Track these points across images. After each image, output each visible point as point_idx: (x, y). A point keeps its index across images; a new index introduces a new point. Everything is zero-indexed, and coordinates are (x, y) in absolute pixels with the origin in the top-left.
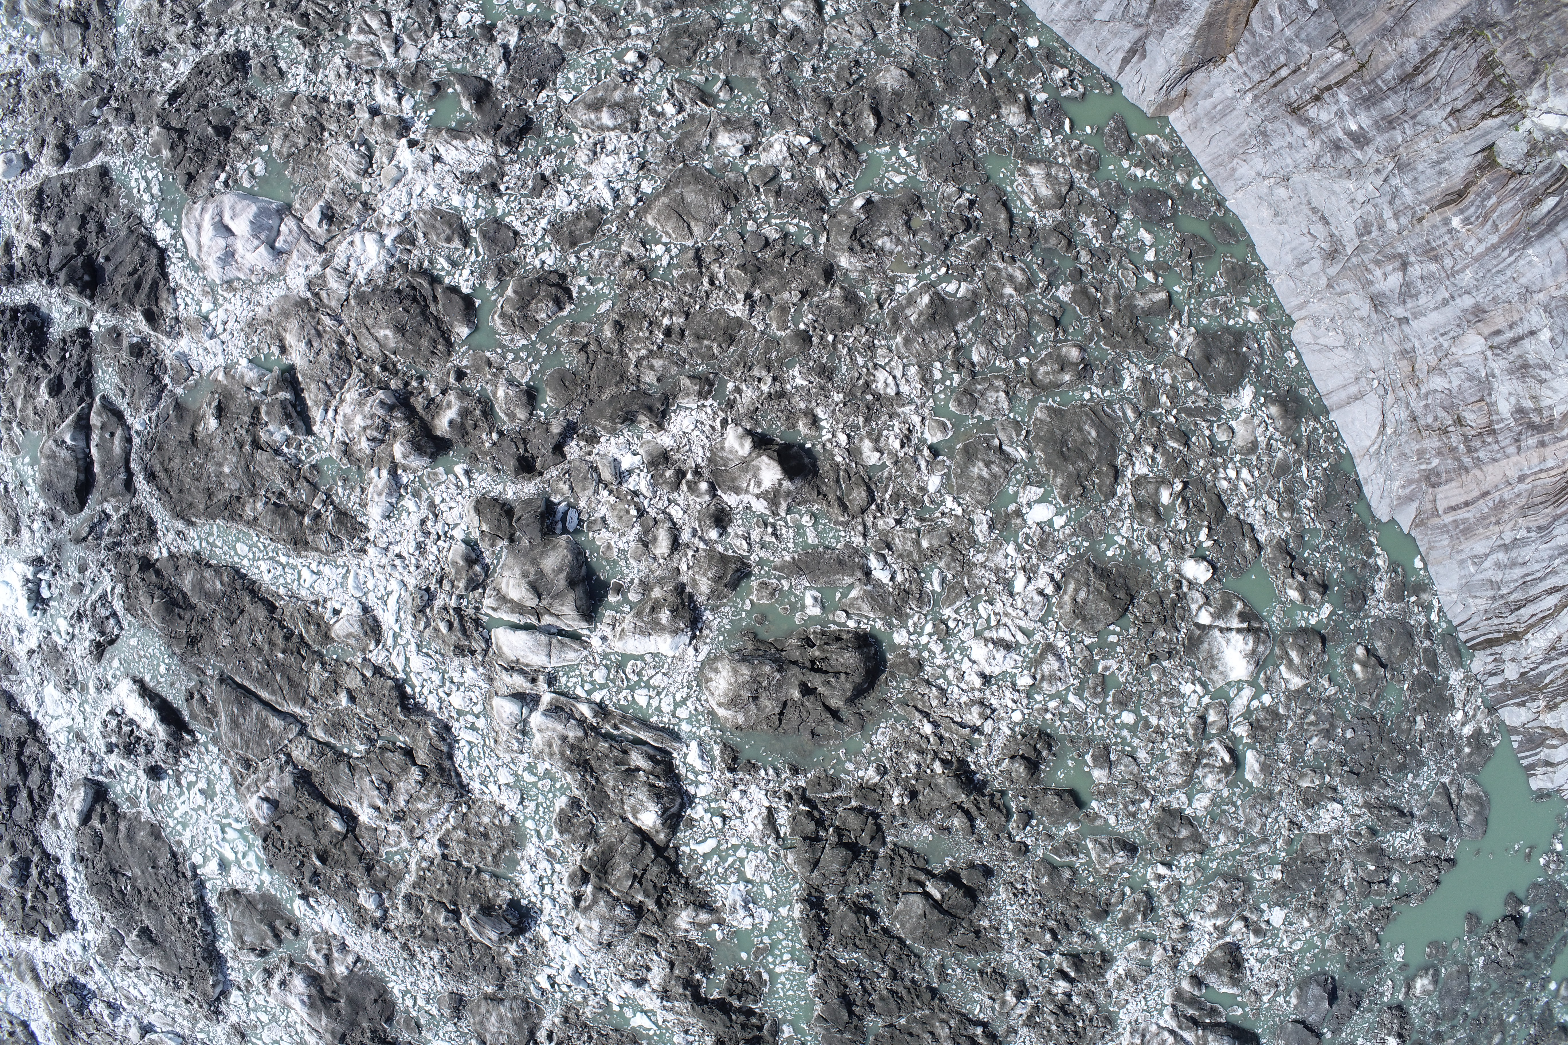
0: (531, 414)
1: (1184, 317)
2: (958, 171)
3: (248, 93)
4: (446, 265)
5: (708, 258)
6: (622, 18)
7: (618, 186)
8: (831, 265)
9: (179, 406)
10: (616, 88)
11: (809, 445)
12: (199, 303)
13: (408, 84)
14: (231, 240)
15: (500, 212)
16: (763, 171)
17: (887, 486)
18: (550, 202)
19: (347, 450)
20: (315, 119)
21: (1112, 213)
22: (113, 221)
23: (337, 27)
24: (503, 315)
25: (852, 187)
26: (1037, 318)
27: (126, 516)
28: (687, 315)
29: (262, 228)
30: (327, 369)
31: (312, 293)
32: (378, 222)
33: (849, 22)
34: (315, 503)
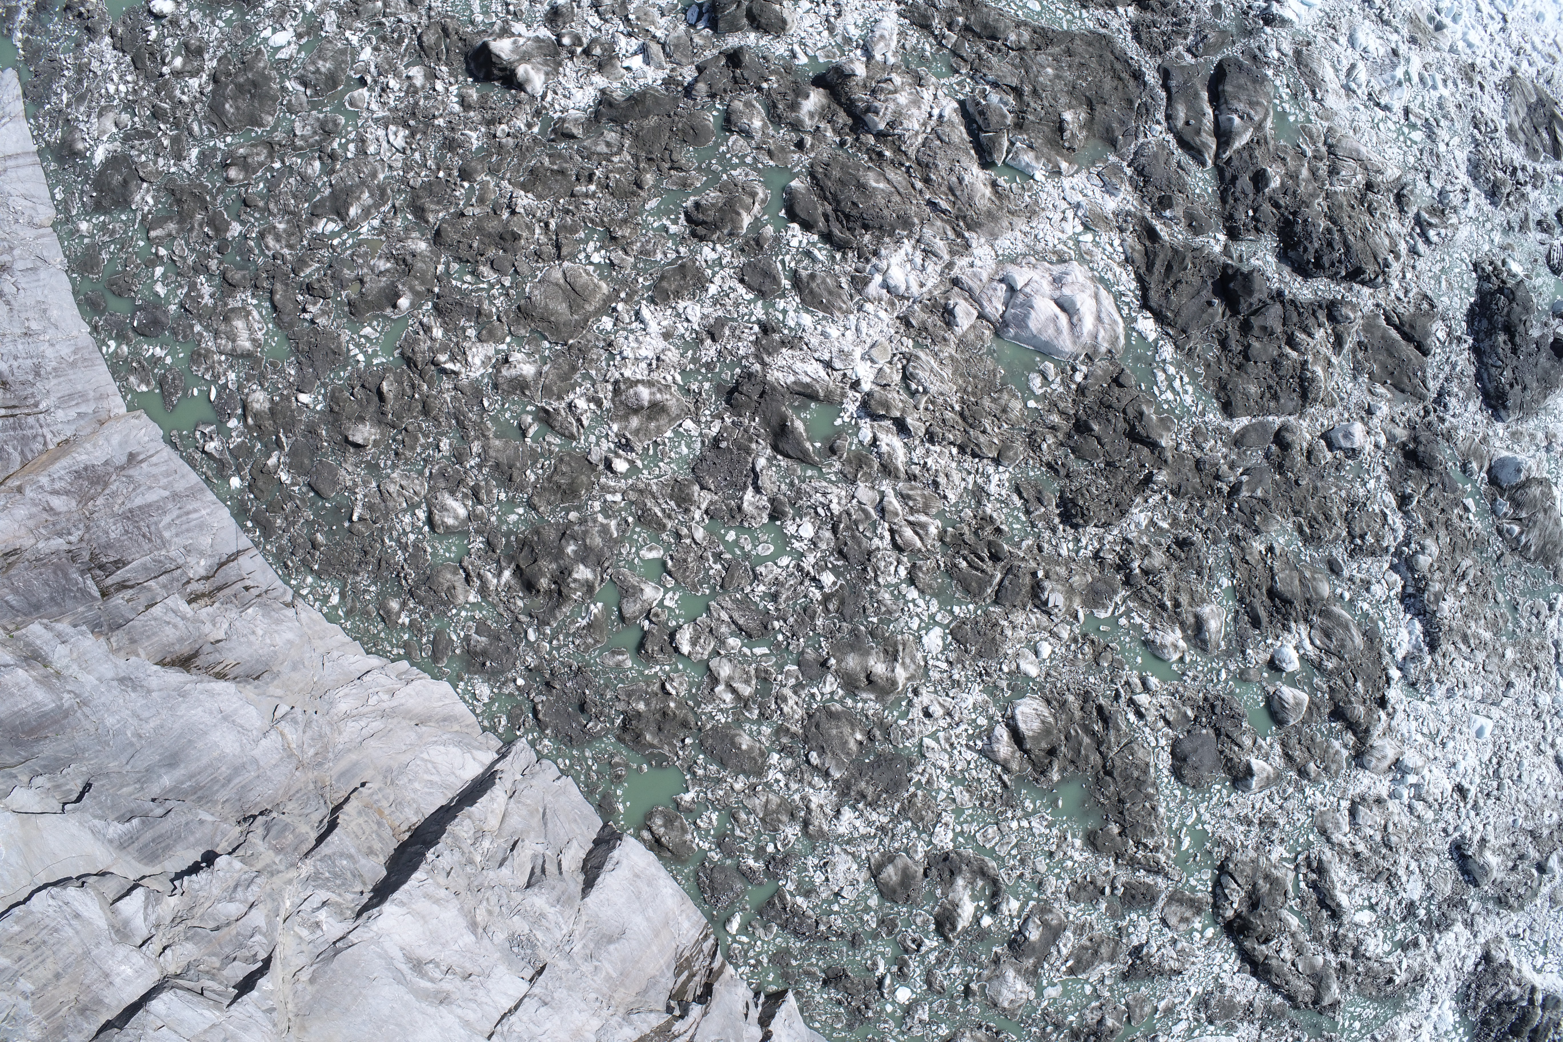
0: (728, 106)
1: (139, 218)
2: (314, 341)
3: (1056, 471)
4: (816, 252)
5: (551, 249)
6: (631, 514)
7: (636, 325)
8: (434, 243)
9: (1112, 143)
10: (637, 432)
11: (470, 80)
13: (866, 457)
14: (1057, 295)
15: (760, 304)
16: (493, 337)
17: (406, 50)
18: (706, 311)
19: (919, 81)
20: (970, 426)
21: (186, 310)
22: (1211, 352)
23: (954, 538)
24: (753, 195)
26: (261, 204)
27: (1167, 48)
28: (572, 195)
29: (1022, 305)
30: (940, 154)
31: (963, 237)
32: (893, 304)
33: (402, 499)
34: (953, 37)
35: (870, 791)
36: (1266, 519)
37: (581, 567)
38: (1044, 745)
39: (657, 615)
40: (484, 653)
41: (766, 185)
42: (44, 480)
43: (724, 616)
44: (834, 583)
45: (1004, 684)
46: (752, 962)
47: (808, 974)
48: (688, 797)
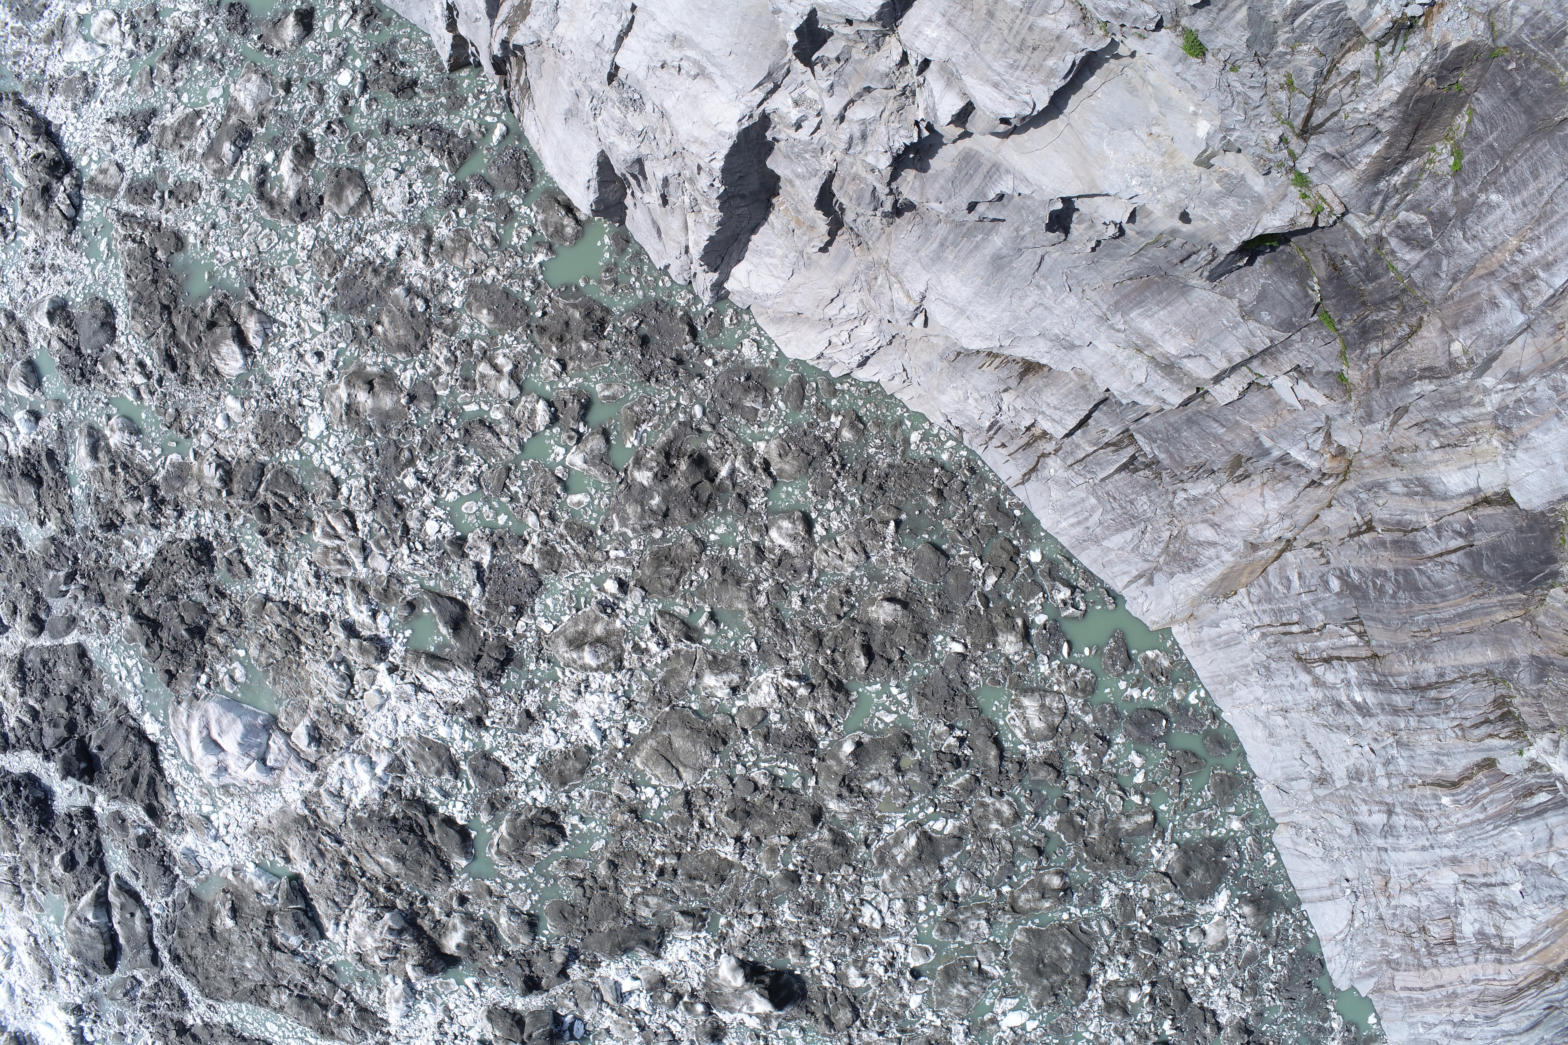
0: (534, 939)
1: (1168, 835)
2: (949, 708)
3: (217, 591)
5: (698, 801)
6: (600, 538)
7: (605, 725)
8: (820, 808)
9: (193, 897)
10: (597, 620)
11: (798, 972)
12: (198, 802)
14: (221, 756)
15: (487, 747)
16: (751, 713)
17: (871, 1004)
18: (537, 739)
19: (361, 958)
20: (290, 632)
21: (1103, 738)
22: (99, 704)
23: (301, 527)
24: (499, 853)
25: (841, 728)
26: (1021, 849)
27: (157, 985)
28: (679, 856)
29: (250, 746)
30: (333, 888)
31: (310, 810)
32: (367, 746)
33: (841, 545)
34: (338, 998)
35: (369, 275)
36: (46, 550)
37: (645, 483)
38: (218, 331)
39: (570, 438)
40: (747, 390)
41: (492, 863)
42: (1227, 557)
43: (505, 440)
44: (405, 477)
45: (255, 387)
46: (482, 97)
47: (431, 90)
48: (540, 257)
